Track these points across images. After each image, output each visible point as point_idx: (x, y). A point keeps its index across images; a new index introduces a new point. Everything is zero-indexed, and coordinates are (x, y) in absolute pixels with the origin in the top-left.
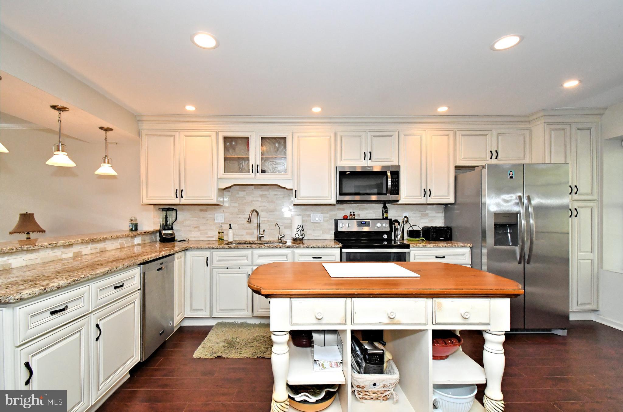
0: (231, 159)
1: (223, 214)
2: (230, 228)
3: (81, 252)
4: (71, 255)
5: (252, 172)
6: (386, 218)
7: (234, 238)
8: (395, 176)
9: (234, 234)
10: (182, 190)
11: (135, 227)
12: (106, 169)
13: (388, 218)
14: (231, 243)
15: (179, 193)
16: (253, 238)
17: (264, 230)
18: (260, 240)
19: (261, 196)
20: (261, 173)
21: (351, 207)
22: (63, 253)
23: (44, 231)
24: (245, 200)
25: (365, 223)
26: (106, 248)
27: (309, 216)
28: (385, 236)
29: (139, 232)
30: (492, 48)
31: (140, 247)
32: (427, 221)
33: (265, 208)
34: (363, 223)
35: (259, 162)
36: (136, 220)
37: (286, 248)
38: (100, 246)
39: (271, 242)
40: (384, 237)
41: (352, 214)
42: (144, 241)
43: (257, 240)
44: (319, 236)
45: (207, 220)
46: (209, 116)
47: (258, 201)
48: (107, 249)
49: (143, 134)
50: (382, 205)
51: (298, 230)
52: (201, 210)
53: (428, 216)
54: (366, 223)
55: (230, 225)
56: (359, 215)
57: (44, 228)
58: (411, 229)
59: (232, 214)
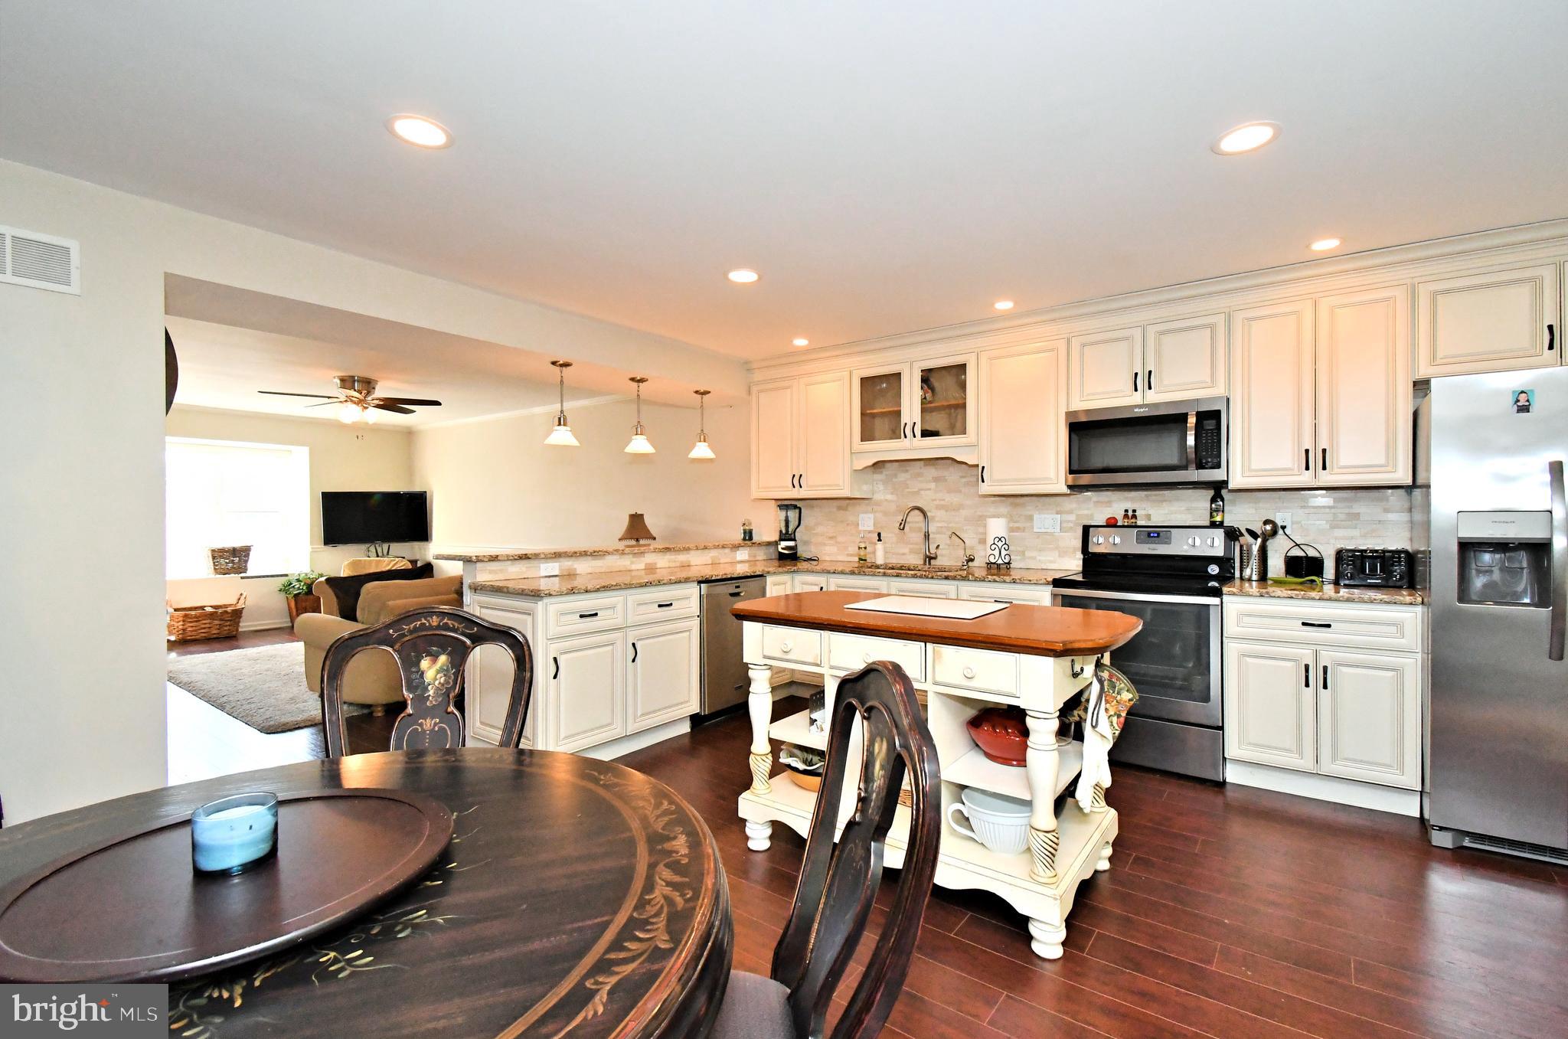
0: (873, 416)
1: (871, 516)
2: (880, 540)
3: (656, 564)
4: (642, 566)
5: (906, 437)
6: (1221, 525)
7: (885, 558)
8: (1209, 424)
9: (886, 552)
10: (801, 475)
11: (748, 535)
12: (702, 451)
13: (1225, 525)
14: (878, 567)
15: (797, 480)
16: (916, 560)
17: (938, 547)
18: (930, 564)
19: (936, 480)
20: (922, 437)
21: (1127, 499)
22: (632, 563)
23: (655, 539)
24: (908, 488)
25: (1158, 536)
26: (689, 561)
27: (1030, 518)
28: (1214, 569)
29: (754, 541)
30: (1215, 150)
31: (747, 564)
32: (1356, 533)
33: (942, 502)
34: (1152, 535)
35: (917, 419)
36: (750, 524)
37: (943, 579)
38: (682, 558)
39: (946, 570)
40: (1209, 570)
41: (1130, 513)
42: (755, 556)
43: (925, 564)
44: (1051, 562)
45: (848, 524)
46: (836, 346)
47: (930, 489)
48: (692, 564)
49: (754, 389)
50: (1211, 493)
51: (993, 547)
52: (839, 508)
53: (1358, 519)
54: (1161, 534)
55: (879, 535)
56: (1148, 517)
57: (654, 535)
58: (1296, 552)
59: (886, 514)
